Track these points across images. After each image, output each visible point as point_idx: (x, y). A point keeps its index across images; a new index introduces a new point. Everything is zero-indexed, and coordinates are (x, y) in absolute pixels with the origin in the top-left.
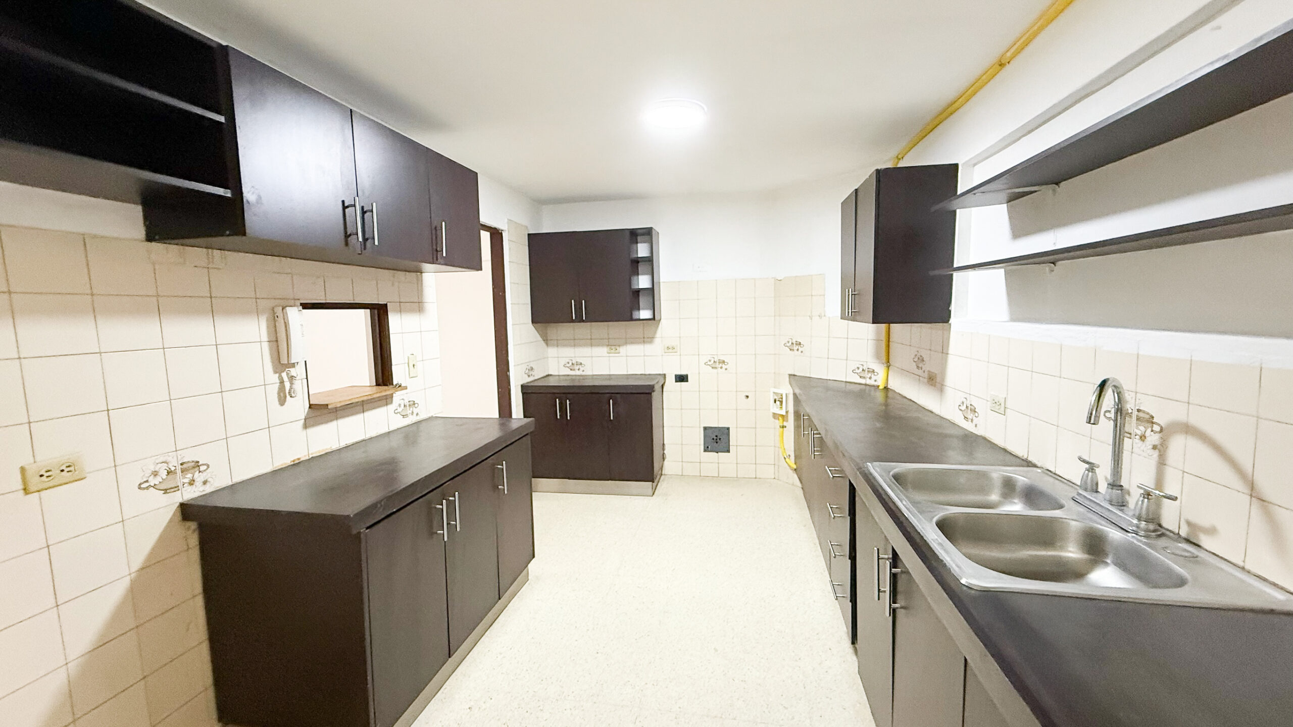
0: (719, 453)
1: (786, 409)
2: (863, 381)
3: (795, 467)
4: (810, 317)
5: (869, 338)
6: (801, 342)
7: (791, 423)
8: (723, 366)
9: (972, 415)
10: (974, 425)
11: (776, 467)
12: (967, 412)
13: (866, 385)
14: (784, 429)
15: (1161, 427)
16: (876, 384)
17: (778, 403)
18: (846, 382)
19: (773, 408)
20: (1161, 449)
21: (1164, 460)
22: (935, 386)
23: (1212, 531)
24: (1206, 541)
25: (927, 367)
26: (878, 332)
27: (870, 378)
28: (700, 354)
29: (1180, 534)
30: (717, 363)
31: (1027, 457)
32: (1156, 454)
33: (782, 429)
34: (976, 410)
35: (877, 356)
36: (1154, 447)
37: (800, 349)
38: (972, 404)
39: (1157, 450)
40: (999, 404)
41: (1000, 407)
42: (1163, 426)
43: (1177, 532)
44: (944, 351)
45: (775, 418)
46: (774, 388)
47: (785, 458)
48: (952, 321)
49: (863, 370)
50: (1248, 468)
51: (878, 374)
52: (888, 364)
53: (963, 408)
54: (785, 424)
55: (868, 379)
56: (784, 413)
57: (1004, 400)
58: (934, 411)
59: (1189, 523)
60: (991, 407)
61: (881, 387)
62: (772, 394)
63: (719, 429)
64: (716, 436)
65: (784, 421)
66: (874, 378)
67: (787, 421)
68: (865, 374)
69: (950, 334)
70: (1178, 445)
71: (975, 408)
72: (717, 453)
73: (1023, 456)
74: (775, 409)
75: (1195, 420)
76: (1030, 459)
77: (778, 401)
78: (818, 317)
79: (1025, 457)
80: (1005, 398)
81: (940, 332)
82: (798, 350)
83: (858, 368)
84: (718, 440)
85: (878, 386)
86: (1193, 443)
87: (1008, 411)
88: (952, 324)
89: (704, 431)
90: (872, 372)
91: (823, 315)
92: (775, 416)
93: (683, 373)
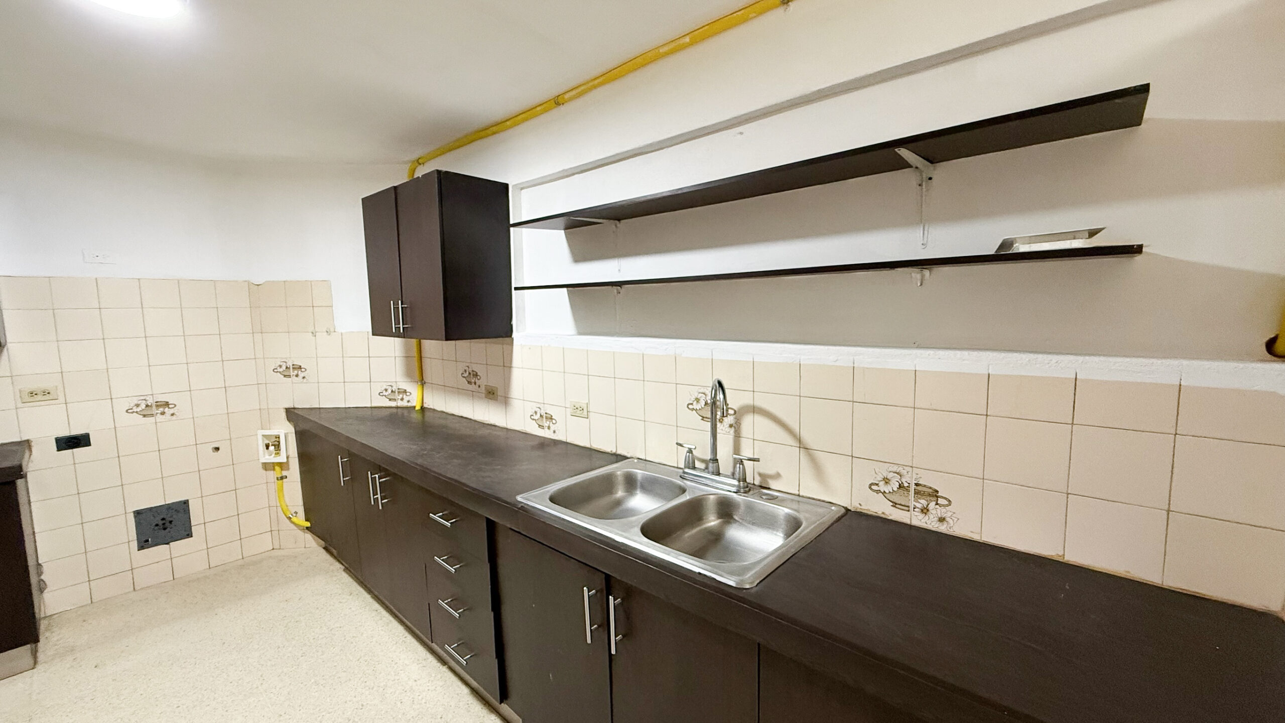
0: (171, 543)
1: (287, 454)
2: (393, 404)
3: (308, 524)
4: (312, 333)
5: (396, 355)
6: (301, 365)
7: (294, 472)
8: (166, 410)
9: (548, 422)
10: (552, 432)
11: (275, 533)
12: (542, 420)
13: (397, 408)
14: (284, 480)
15: (735, 411)
16: (409, 405)
17: (272, 448)
18: (371, 408)
19: (264, 454)
20: (736, 427)
21: (739, 434)
22: (497, 400)
23: (777, 476)
24: (773, 484)
25: (483, 382)
26: (407, 349)
27: (402, 399)
28: (113, 397)
29: (755, 483)
30: (154, 407)
31: (616, 451)
32: (732, 430)
33: (281, 481)
34: (553, 418)
35: (409, 374)
36: (731, 426)
37: (301, 375)
38: (547, 412)
39: (733, 428)
40: (581, 409)
41: (580, 412)
42: (736, 409)
43: (753, 483)
44: (507, 365)
45: (266, 470)
46: (262, 429)
47: (289, 518)
48: (514, 335)
49: (392, 391)
50: (796, 428)
51: (411, 393)
52: (423, 382)
53: (537, 417)
54: (284, 473)
55: (399, 401)
56: (285, 460)
57: (586, 406)
58: (497, 424)
59: (760, 475)
60: (571, 413)
61: (418, 408)
62: (260, 438)
63: (169, 507)
64: (163, 519)
65: (282, 470)
66: (406, 398)
67: (288, 469)
68: (395, 395)
69: (512, 348)
70: (748, 422)
71: (552, 416)
72: (168, 544)
73: (612, 451)
74: (267, 457)
75: (760, 403)
76: (619, 452)
77: (272, 445)
78: (326, 333)
79: (614, 451)
80: (587, 404)
81: (500, 346)
82: (297, 376)
83: (386, 390)
84: (168, 524)
85: (415, 407)
86: (759, 419)
87: (591, 414)
88: (514, 339)
89: (135, 517)
90: (404, 392)
91: (332, 330)
92: (267, 466)
93: (76, 430)
